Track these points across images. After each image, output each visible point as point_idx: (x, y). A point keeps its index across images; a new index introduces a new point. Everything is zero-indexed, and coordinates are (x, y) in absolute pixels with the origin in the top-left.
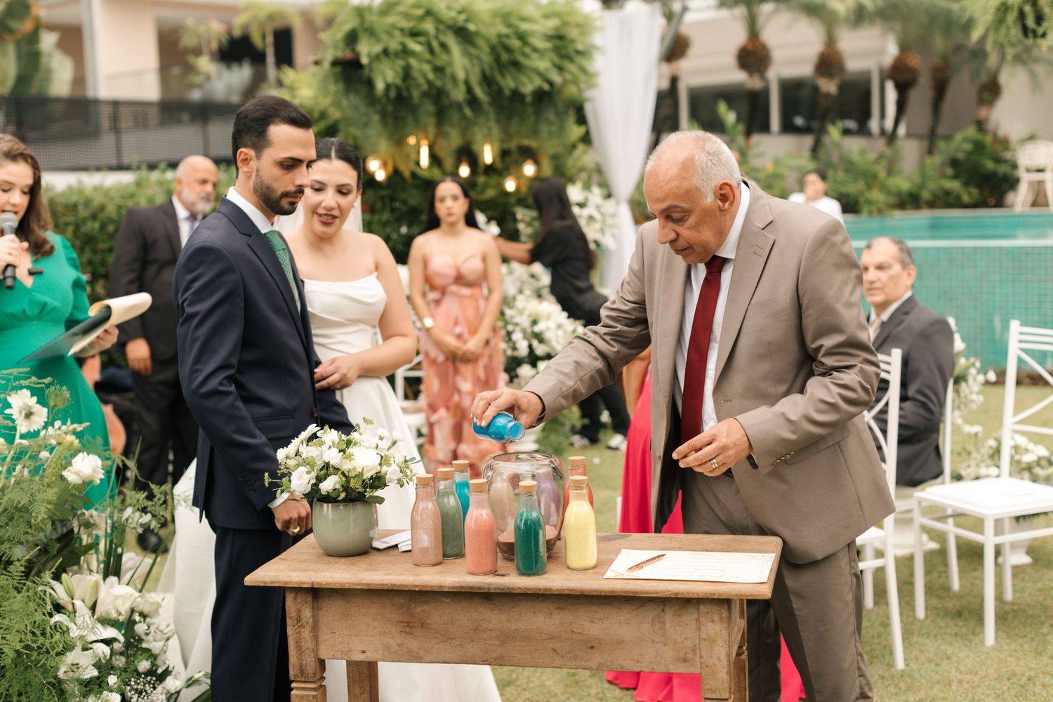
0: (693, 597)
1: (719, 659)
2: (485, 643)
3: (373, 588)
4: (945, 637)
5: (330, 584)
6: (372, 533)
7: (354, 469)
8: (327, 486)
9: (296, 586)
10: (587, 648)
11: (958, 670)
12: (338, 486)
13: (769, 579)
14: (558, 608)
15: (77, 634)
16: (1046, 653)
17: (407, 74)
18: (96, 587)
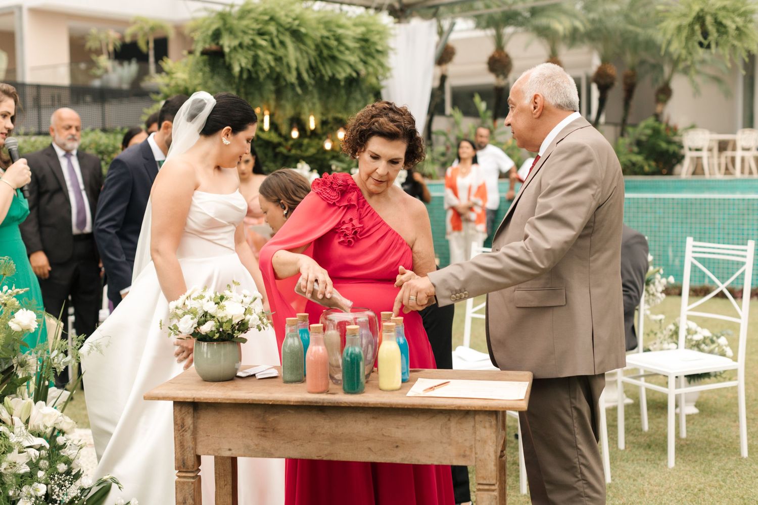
0: (471, 409)
1: (489, 455)
2: (319, 444)
3: (238, 402)
4: (640, 461)
5: (207, 399)
6: (237, 366)
7: (226, 317)
8: (206, 328)
9: (182, 400)
10: (394, 447)
11: (649, 483)
12: (214, 329)
13: (525, 397)
14: (373, 418)
15: (15, 440)
16: (711, 472)
17: (255, 61)
18: (29, 409)
